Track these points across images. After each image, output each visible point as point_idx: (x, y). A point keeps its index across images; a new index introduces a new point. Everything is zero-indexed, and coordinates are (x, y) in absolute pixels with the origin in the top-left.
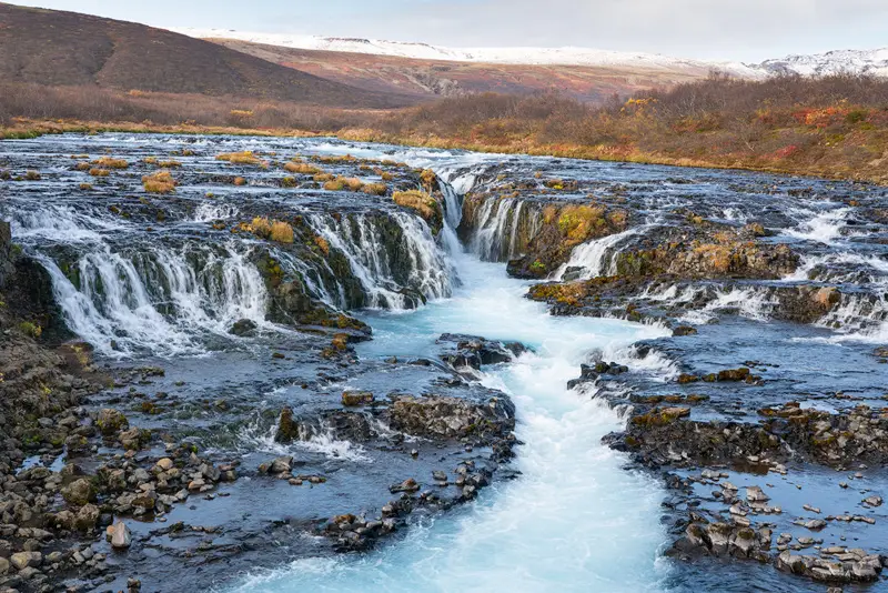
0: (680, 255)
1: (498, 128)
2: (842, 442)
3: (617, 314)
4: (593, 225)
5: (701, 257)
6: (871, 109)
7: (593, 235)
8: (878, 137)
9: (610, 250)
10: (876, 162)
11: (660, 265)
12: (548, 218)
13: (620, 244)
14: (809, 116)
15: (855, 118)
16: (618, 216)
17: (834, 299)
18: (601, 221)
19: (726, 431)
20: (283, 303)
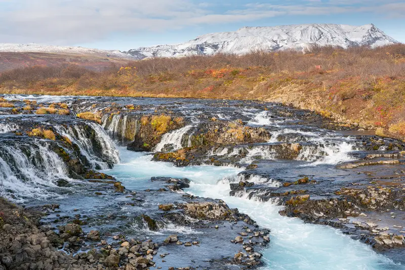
0: (222, 135)
1: (52, 83)
2: (373, 202)
3: (207, 163)
4: (168, 124)
5: (231, 135)
6: (241, 69)
7: (169, 130)
8: (248, 81)
9: (186, 135)
10: (252, 92)
11: (212, 140)
12: (144, 122)
13: (189, 132)
14: (214, 73)
15: (235, 73)
16: (179, 120)
17: (299, 148)
18: (171, 123)
19: (331, 203)
20: (74, 169)
